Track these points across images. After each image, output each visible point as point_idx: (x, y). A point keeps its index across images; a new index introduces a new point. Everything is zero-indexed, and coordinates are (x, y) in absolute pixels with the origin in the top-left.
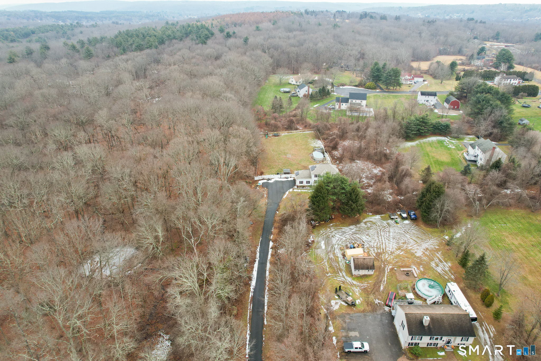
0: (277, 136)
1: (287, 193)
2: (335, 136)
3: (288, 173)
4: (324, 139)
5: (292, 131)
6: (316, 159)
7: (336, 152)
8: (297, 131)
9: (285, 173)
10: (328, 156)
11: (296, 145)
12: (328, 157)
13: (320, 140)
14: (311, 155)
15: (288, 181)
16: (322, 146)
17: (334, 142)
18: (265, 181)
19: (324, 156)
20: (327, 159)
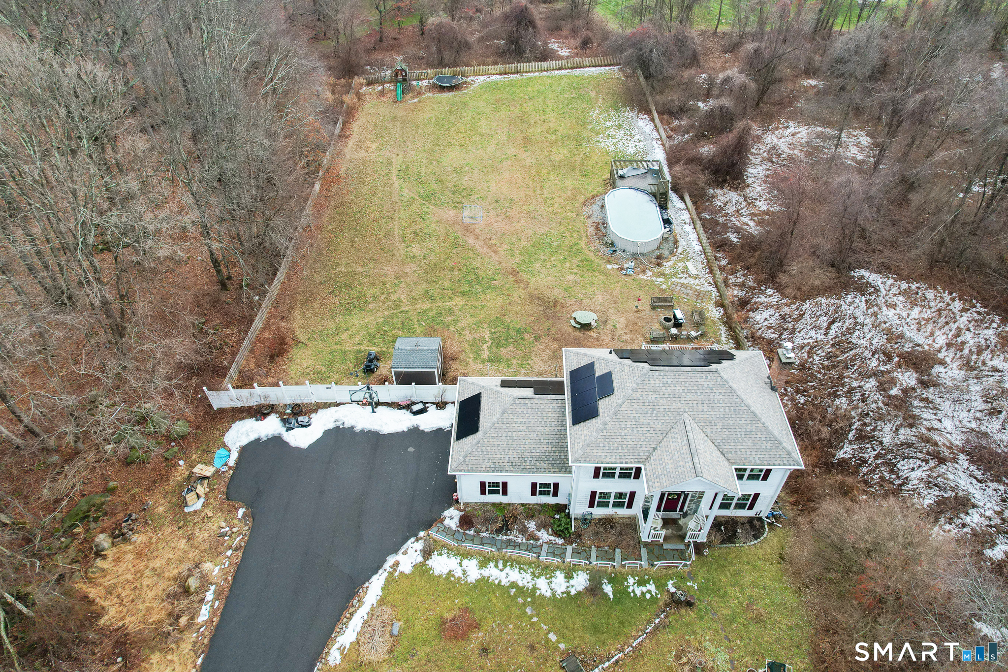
0: (451, 88)
1: (376, 586)
2: (726, 102)
3: (424, 379)
4: (669, 113)
5: (522, 66)
6: (620, 245)
7: (733, 196)
8: (545, 64)
9: (405, 378)
10: (686, 216)
11: (527, 141)
12: (689, 228)
13: (649, 112)
14: (596, 207)
15: (415, 431)
16: (659, 154)
17: (729, 138)
18: (271, 426)
19: (667, 222)
20: (682, 243)
